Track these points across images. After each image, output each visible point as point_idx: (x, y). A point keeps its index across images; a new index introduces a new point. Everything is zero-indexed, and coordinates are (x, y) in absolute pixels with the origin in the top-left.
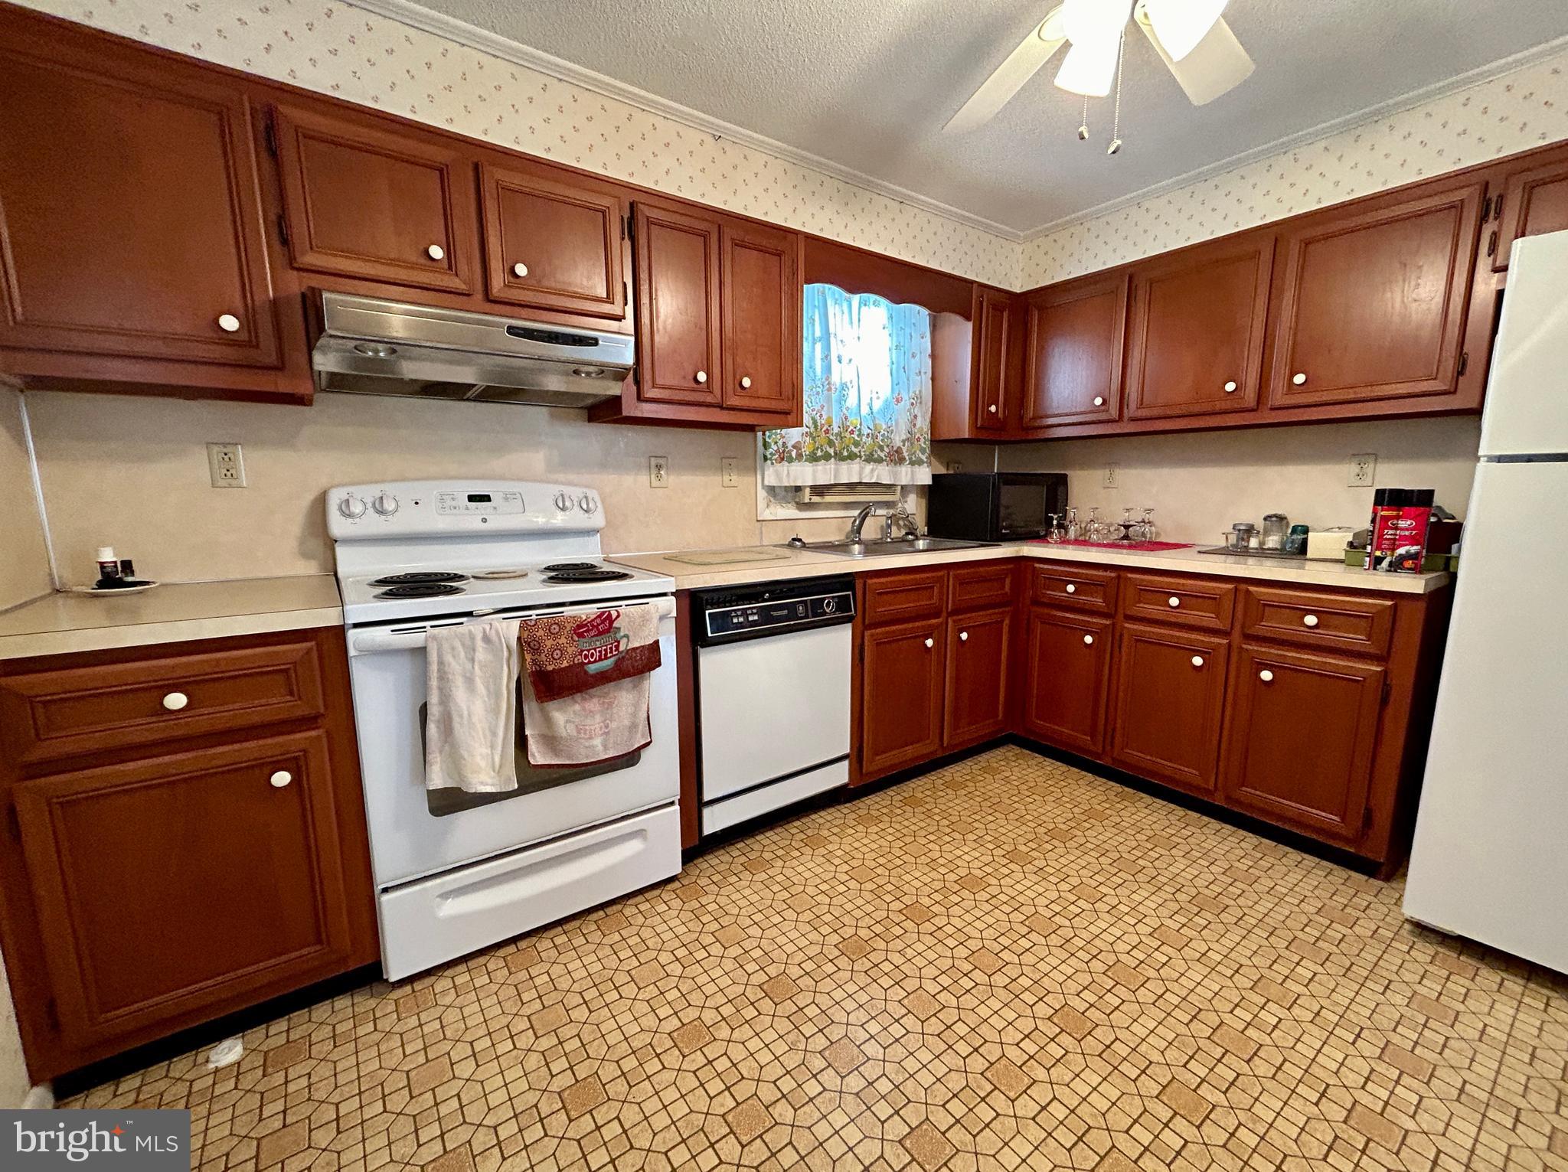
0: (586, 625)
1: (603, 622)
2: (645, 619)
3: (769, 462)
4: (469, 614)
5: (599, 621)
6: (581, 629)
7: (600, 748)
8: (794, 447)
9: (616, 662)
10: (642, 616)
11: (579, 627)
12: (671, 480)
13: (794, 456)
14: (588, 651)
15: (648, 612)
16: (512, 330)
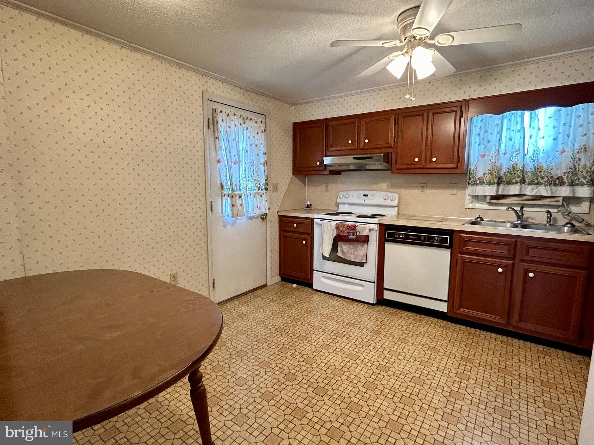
0: (350, 227)
2: (364, 229)
3: (470, 185)
4: (331, 220)
5: (353, 226)
6: (348, 227)
8: (478, 179)
9: (356, 237)
10: (364, 227)
11: (348, 226)
12: (428, 191)
13: (478, 183)
14: (350, 233)
16: (354, 158)
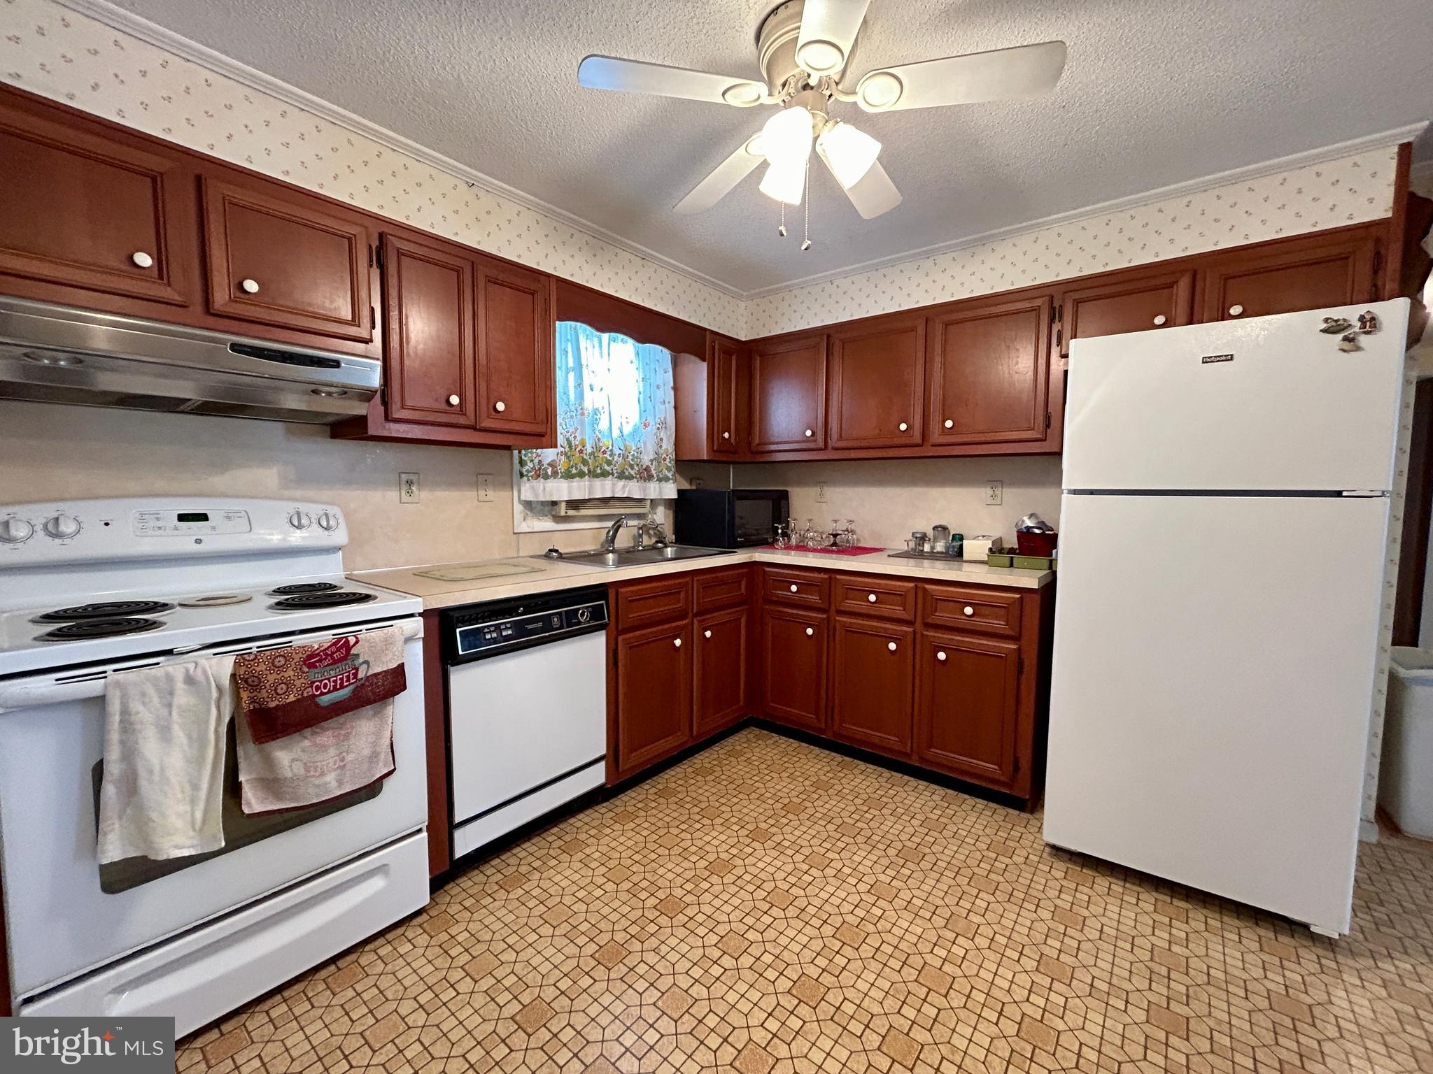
0: (318, 654)
1: (338, 650)
2: (388, 642)
4: (169, 652)
5: (333, 649)
6: (312, 659)
7: (334, 784)
8: (549, 465)
11: (310, 657)
12: (423, 495)
13: (550, 473)
14: (321, 681)
15: (393, 636)
16: (236, 347)
